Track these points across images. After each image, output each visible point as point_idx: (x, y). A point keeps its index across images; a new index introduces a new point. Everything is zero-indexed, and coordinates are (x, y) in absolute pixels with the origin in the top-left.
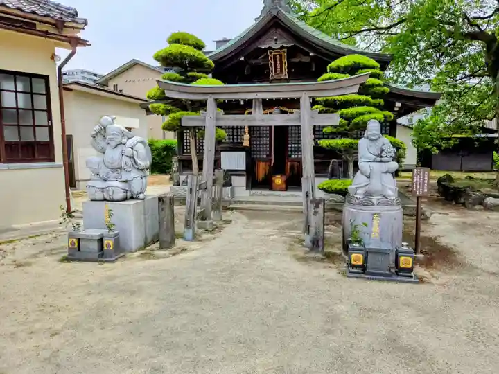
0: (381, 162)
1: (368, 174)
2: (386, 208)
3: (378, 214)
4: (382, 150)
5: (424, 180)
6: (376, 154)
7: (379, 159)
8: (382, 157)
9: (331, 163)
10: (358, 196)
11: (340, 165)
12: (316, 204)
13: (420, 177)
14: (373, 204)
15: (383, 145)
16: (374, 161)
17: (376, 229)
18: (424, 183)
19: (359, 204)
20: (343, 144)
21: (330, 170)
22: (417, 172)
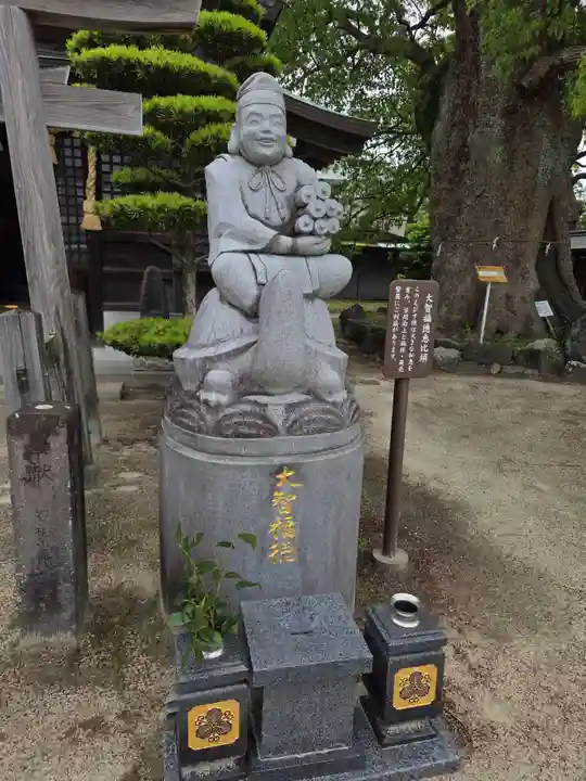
0: (293, 252)
1: (248, 302)
2: (321, 440)
3: (290, 467)
4: (298, 208)
5: (421, 323)
6: (276, 220)
7: (286, 241)
8: (295, 234)
9: (145, 276)
10: (213, 397)
11: (167, 281)
12: (34, 437)
13: (411, 313)
14: (271, 430)
15: (299, 186)
16: (268, 250)
17: (283, 528)
18: (419, 335)
19: (218, 430)
20: (161, 209)
21: (143, 292)
22: (403, 293)
